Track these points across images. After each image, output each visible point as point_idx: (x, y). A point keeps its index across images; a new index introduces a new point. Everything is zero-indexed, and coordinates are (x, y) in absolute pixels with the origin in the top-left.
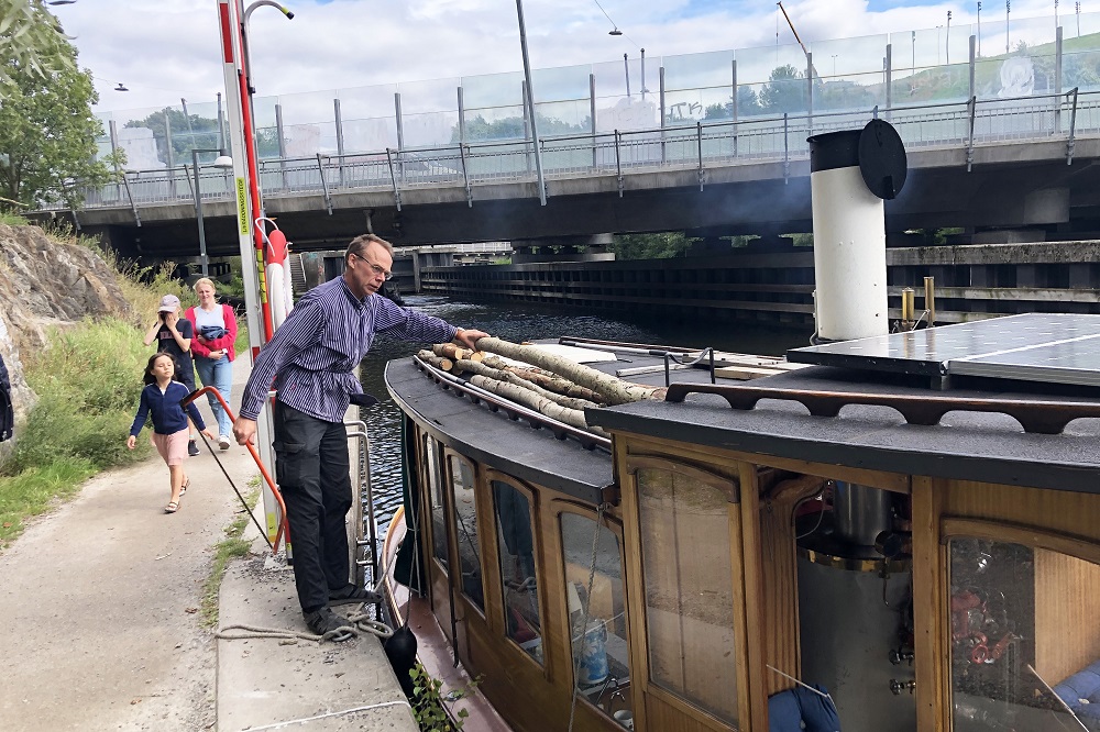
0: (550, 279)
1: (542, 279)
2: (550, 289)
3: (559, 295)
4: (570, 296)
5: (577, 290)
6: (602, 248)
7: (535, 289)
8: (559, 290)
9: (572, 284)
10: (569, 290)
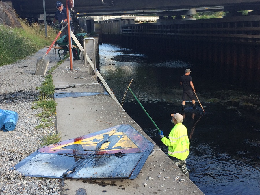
0: (170, 28)
1: (167, 28)
2: (170, 32)
4: (177, 34)
5: (180, 32)
7: (164, 32)
8: (173, 32)
9: (178, 29)
10: (177, 32)
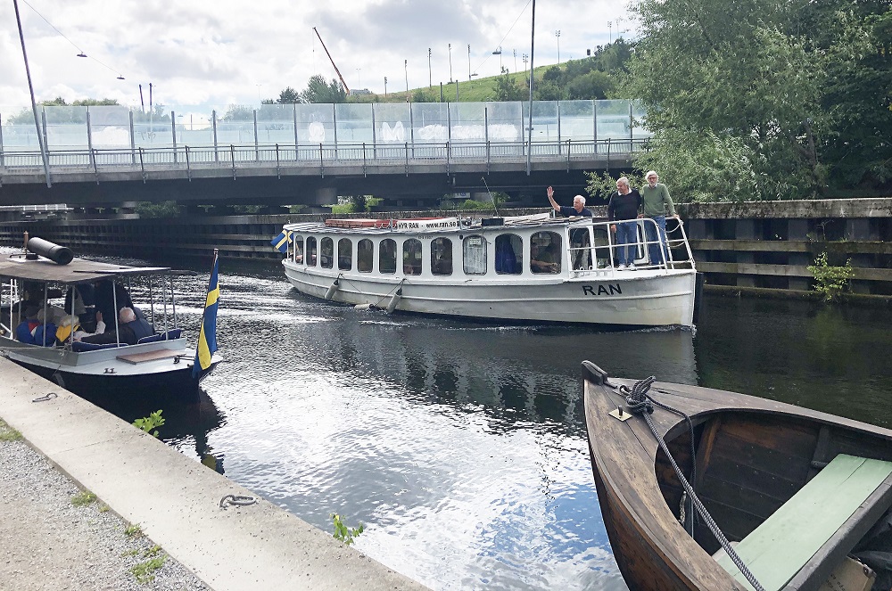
0: (88, 231)
1: (82, 231)
2: (88, 238)
3: (94, 242)
4: (100, 243)
5: (105, 239)
6: (130, 211)
7: (78, 238)
8: (94, 239)
9: (101, 235)
10: (99, 239)
